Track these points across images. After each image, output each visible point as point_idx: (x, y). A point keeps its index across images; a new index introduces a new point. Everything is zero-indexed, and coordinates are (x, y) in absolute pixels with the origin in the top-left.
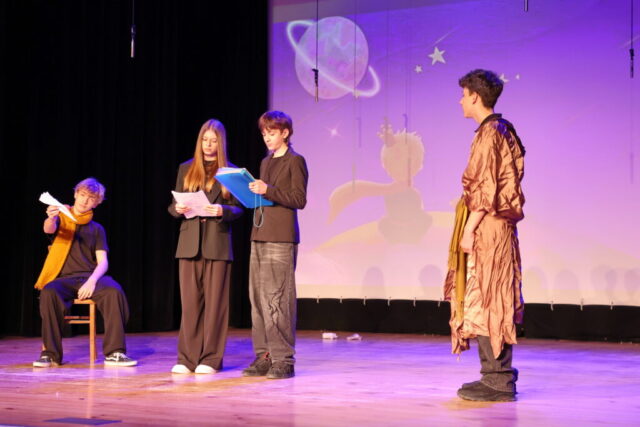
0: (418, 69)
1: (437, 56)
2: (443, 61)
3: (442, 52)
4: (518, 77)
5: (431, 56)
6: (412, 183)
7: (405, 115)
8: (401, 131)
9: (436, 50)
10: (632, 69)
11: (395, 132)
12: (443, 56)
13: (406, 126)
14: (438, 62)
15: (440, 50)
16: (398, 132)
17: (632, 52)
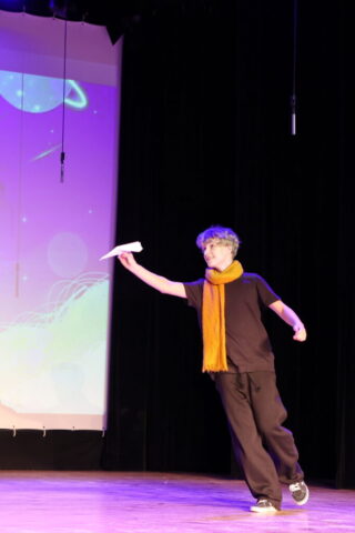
10: (62, 173)
17: (63, 155)
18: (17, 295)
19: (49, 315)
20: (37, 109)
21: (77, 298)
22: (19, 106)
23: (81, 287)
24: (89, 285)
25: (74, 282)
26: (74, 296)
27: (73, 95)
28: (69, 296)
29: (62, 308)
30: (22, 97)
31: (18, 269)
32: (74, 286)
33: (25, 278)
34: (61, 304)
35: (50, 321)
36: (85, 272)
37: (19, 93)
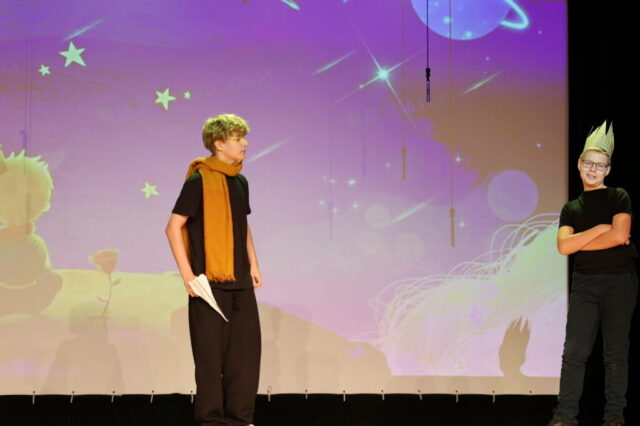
0: (45, 70)
1: (73, 55)
2: (81, 62)
3: (81, 51)
4: (187, 95)
5: (63, 54)
6: (34, 229)
7: (23, 133)
8: (17, 154)
9: (72, 46)
11: (7, 155)
12: (83, 55)
13: (25, 146)
14: (74, 64)
15: (78, 47)
16: (13, 154)
17: (428, 71)
18: (453, 245)
19: (493, 265)
20: (469, 35)
21: (527, 244)
22: (447, 35)
23: (531, 231)
24: (541, 229)
25: (523, 226)
26: (523, 241)
27: (512, 15)
28: (517, 242)
29: (509, 256)
30: (450, 24)
31: (452, 214)
32: (523, 229)
33: (462, 225)
34: (507, 252)
35: (495, 272)
36: (536, 213)
37: (447, 20)
